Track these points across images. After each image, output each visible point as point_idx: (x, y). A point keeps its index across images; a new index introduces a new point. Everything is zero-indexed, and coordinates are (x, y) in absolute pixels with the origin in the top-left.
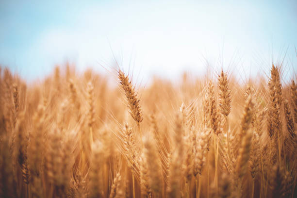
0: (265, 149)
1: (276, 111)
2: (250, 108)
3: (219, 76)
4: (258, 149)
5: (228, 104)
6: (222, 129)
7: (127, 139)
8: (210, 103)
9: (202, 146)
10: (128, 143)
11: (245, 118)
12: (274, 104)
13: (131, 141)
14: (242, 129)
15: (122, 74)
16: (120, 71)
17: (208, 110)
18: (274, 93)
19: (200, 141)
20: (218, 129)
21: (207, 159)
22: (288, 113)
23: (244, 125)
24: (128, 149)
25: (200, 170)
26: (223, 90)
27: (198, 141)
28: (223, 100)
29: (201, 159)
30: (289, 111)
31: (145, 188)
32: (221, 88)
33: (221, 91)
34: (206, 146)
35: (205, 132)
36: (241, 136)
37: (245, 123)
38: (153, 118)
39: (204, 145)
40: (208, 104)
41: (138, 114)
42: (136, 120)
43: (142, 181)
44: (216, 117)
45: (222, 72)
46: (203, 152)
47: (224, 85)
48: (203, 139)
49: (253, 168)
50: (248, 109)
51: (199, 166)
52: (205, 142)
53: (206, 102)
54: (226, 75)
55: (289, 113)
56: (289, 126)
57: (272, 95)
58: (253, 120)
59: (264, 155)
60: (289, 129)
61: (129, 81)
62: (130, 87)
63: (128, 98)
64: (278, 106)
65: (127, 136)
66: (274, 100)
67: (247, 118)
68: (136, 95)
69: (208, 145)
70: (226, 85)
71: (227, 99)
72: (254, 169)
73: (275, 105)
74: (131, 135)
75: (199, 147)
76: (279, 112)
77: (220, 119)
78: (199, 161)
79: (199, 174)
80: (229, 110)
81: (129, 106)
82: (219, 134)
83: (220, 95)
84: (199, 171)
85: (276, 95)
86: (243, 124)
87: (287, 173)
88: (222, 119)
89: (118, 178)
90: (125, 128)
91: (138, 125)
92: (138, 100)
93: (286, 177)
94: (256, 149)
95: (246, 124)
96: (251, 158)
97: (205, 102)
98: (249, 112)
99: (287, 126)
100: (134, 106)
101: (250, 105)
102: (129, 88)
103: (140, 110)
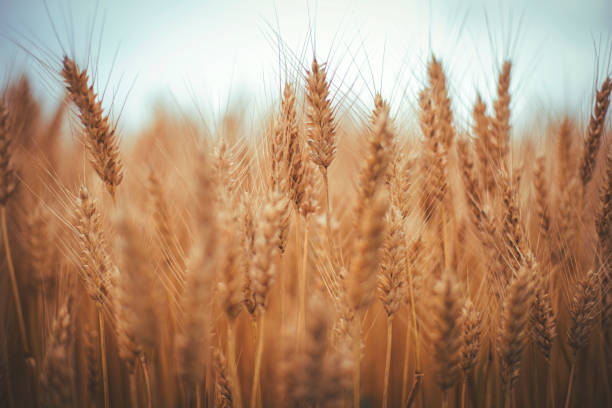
0: (417, 247)
1: (438, 159)
2: (383, 144)
3: (308, 73)
4: (401, 248)
5: (328, 140)
6: (315, 203)
7: (84, 227)
8: (287, 138)
9: (267, 237)
10: (87, 236)
11: (371, 168)
12: (433, 143)
13: (95, 230)
14: (362, 194)
15: (71, 67)
16: (66, 58)
17: (282, 154)
18: (433, 118)
19: (262, 226)
20: (305, 202)
21: (279, 270)
22: (467, 166)
23: (369, 186)
24: (87, 252)
25: (263, 296)
26: (317, 105)
27: (257, 226)
28: (316, 129)
29: (265, 270)
30: (470, 161)
31: (127, 340)
32: (311, 100)
33: (311, 108)
34: (275, 238)
35: (275, 204)
36: (360, 211)
37: (370, 180)
38: (153, 180)
39: (272, 235)
40: (281, 139)
41: (111, 164)
42: (106, 179)
43: (121, 325)
44: (300, 171)
45: (315, 61)
46: (269, 252)
47: (319, 94)
48: (269, 220)
49: (388, 292)
50: (377, 147)
51: (260, 287)
52: (274, 229)
53: (277, 134)
54: (324, 70)
55: (471, 166)
56: (471, 197)
57: (427, 122)
58: (389, 177)
59: (412, 262)
60: (470, 202)
61: (89, 84)
62: (90, 97)
63: (86, 124)
64: (441, 148)
65: (84, 220)
66: (432, 134)
67: (377, 168)
68: (106, 119)
69: (281, 237)
70: (323, 95)
71: (326, 127)
72: (392, 293)
73: (436, 145)
74: (93, 218)
75: (260, 241)
76: (444, 162)
77: (312, 178)
78: (260, 274)
79: (260, 307)
80: (330, 153)
81: (90, 146)
82: (308, 215)
83: (310, 117)
84: (259, 299)
85: (436, 121)
86: (365, 182)
87: (469, 303)
88: (317, 179)
89: (62, 319)
90: (79, 200)
91: (112, 192)
92: (110, 130)
93: (465, 312)
94: (396, 246)
95: (373, 183)
96: (384, 268)
97: (274, 136)
98: (380, 153)
99: (467, 195)
100: (102, 145)
101: (383, 136)
102: (87, 100)
103: (117, 154)
